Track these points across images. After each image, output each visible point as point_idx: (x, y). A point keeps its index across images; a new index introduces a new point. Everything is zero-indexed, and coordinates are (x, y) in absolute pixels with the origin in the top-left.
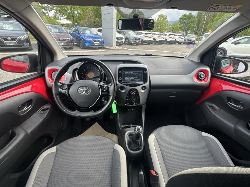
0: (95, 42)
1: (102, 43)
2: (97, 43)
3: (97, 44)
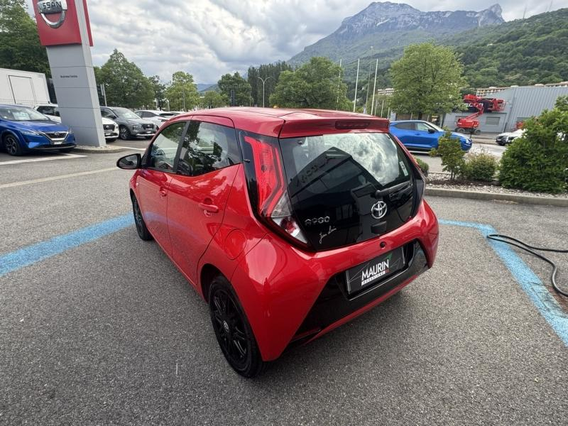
0: (53, 139)
1: (71, 139)
2: (58, 141)
3: (60, 143)
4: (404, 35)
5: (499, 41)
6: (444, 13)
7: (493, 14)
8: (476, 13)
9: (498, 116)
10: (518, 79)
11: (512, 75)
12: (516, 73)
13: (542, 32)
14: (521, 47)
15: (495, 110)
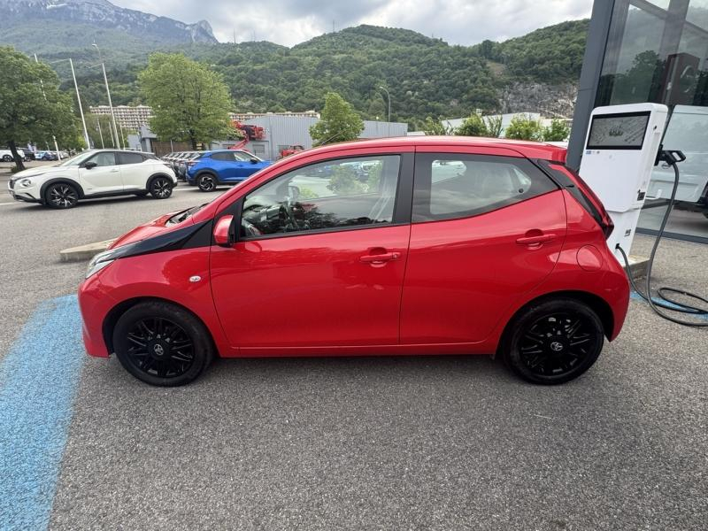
4: (100, 33)
5: (221, 63)
6: (148, 16)
7: (204, 31)
8: (186, 26)
9: (262, 143)
10: (251, 106)
11: (244, 101)
12: (248, 100)
13: (256, 61)
14: (243, 73)
15: (258, 138)
